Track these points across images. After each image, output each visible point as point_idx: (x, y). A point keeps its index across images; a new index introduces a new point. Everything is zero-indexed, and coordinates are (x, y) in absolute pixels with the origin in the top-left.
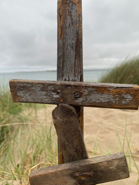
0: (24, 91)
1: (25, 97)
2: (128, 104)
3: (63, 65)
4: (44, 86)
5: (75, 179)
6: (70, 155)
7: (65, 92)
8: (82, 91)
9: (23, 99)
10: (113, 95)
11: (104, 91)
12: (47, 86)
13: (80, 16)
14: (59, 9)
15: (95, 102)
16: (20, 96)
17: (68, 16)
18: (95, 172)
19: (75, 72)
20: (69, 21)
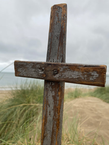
0: (22, 68)
1: (22, 73)
3: (50, 51)
4: (34, 65)
7: (47, 69)
8: (58, 69)
9: (21, 74)
10: (82, 72)
11: (75, 69)
12: (36, 64)
13: (64, 15)
15: (68, 78)
16: (19, 72)
17: (56, 17)
19: (58, 56)
20: (57, 19)
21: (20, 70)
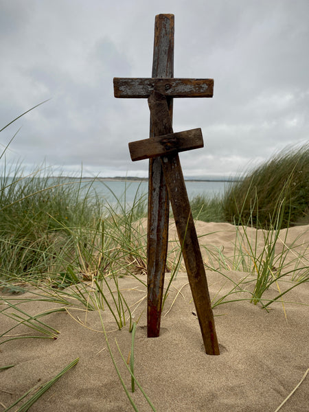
0: (125, 86)
1: (125, 91)
2: (204, 92)
4: (142, 81)
5: (162, 145)
6: (160, 132)
7: (159, 84)
8: (171, 84)
10: (194, 85)
11: (188, 83)
12: (144, 80)
13: (173, 28)
14: (156, 23)
17: (163, 28)
18: (178, 139)
19: (167, 72)
20: (164, 32)
21: (122, 88)
